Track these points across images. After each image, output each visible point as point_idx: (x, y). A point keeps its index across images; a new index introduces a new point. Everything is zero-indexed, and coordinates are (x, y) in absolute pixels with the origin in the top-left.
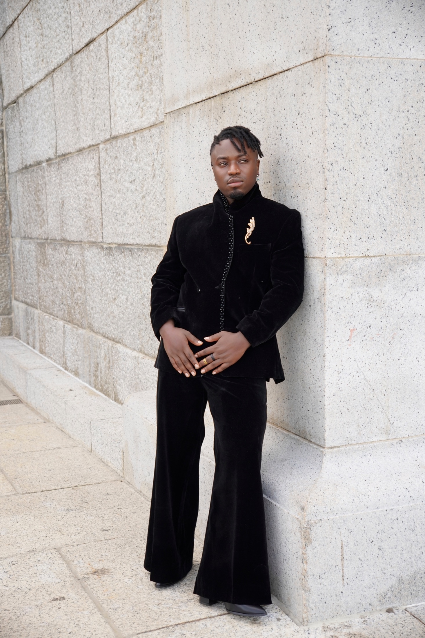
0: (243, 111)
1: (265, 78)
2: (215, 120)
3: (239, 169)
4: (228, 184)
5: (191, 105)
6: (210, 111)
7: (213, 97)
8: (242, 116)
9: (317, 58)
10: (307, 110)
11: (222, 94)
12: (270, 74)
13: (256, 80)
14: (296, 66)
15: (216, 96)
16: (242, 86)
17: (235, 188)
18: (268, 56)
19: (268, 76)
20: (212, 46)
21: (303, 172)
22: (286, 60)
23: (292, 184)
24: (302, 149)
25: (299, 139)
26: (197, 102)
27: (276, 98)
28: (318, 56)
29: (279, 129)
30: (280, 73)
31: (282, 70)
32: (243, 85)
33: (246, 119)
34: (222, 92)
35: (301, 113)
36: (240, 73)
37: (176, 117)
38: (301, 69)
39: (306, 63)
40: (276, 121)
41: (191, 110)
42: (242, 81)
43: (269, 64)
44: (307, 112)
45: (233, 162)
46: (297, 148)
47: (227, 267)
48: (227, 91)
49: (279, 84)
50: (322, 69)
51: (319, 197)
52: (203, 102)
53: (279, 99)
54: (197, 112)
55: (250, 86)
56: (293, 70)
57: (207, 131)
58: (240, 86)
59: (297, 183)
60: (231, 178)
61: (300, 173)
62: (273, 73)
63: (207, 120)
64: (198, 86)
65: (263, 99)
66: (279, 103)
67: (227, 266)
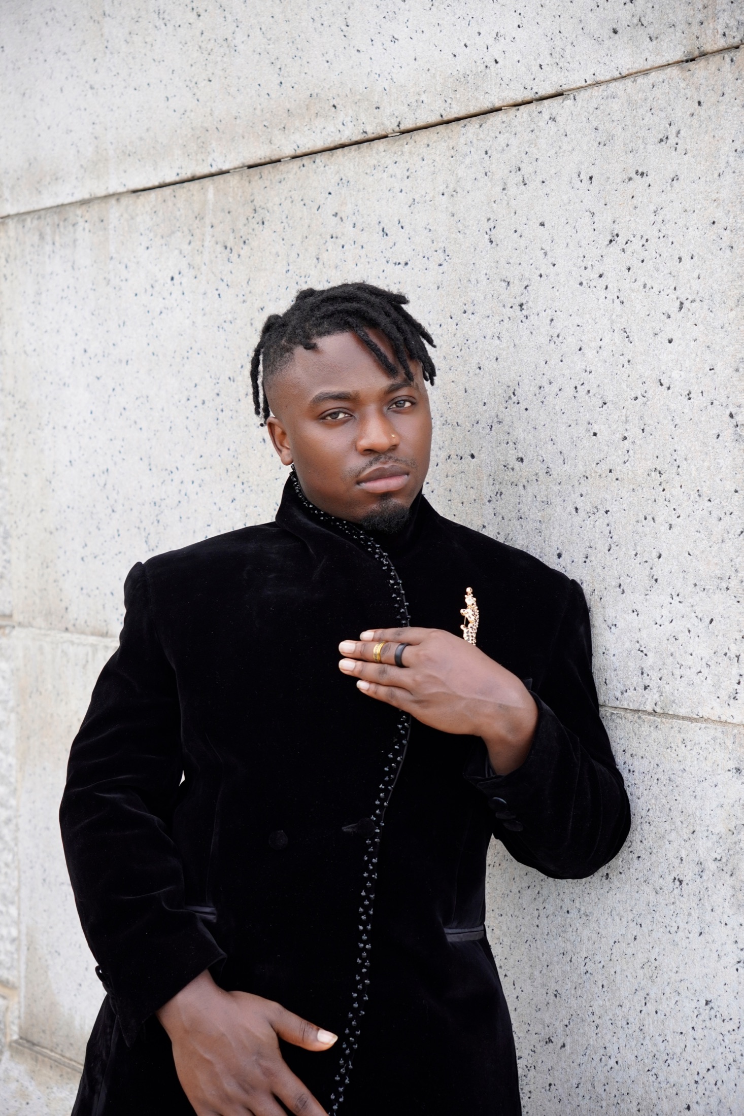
0: (348, 224)
1: (448, 122)
2: (219, 248)
3: (395, 432)
4: (358, 483)
5: (117, 196)
6: (199, 217)
7: (212, 175)
8: (341, 242)
9: (704, 54)
10: (656, 228)
11: (250, 167)
12: (472, 110)
13: (407, 125)
14: (598, 84)
15: (222, 173)
16: (343, 146)
17: (386, 495)
18: (460, 50)
19: (462, 113)
20: (201, 11)
21: (634, 432)
22: (546, 60)
23: (581, 468)
24: (627, 357)
25: (612, 322)
26: (141, 187)
27: (499, 189)
28: (708, 48)
29: (516, 288)
30: (517, 105)
31: (529, 95)
32: (344, 140)
33: (363, 252)
34: (251, 162)
35: (621, 240)
36: (332, 102)
37: (48, 230)
38: (620, 93)
39: (645, 72)
40: (503, 262)
41: (114, 211)
42: (341, 127)
43: (465, 76)
44: (652, 233)
45: (371, 409)
46: (605, 354)
47: (394, 760)
48: (274, 158)
49: (514, 142)
50: (727, 91)
51: (714, 520)
52: (167, 191)
53: (512, 190)
54: (139, 219)
55: (380, 145)
56: (583, 95)
57: (184, 280)
58: (332, 145)
59: (604, 467)
60: (371, 463)
61: (619, 436)
62: (487, 106)
63: (186, 248)
64: (141, 139)
65: (442, 188)
66: (513, 203)
67: (395, 756)
